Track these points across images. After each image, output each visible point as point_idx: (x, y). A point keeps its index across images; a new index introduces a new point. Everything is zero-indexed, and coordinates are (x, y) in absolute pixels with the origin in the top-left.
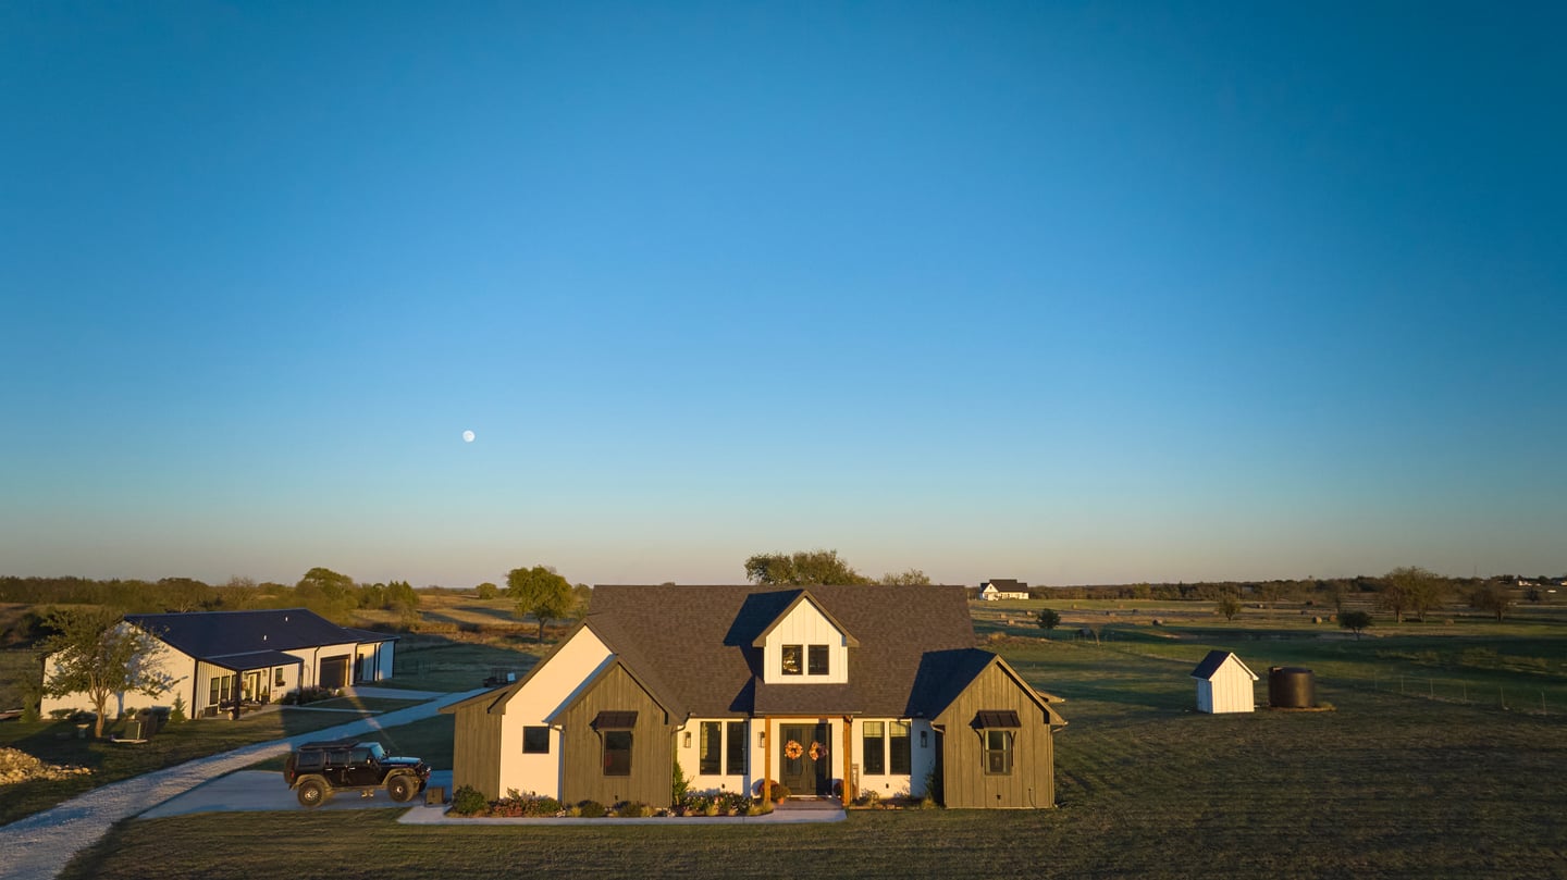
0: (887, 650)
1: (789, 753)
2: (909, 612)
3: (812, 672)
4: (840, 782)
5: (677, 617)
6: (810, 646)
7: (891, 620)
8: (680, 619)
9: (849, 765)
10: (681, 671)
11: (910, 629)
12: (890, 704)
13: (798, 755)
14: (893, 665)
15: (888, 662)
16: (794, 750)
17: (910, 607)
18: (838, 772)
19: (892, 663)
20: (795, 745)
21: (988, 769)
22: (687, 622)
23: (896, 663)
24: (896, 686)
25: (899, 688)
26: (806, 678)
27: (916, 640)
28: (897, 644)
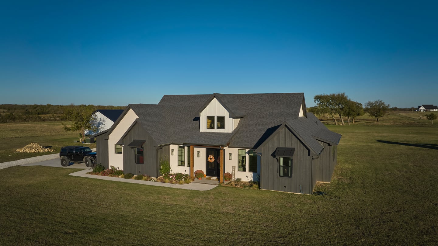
3: (218, 128)
4: (228, 174)
6: (217, 117)
7: (265, 107)
8: (186, 107)
13: (213, 161)
14: (257, 126)
16: (212, 159)
21: (282, 174)
24: (255, 135)
26: (216, 130)
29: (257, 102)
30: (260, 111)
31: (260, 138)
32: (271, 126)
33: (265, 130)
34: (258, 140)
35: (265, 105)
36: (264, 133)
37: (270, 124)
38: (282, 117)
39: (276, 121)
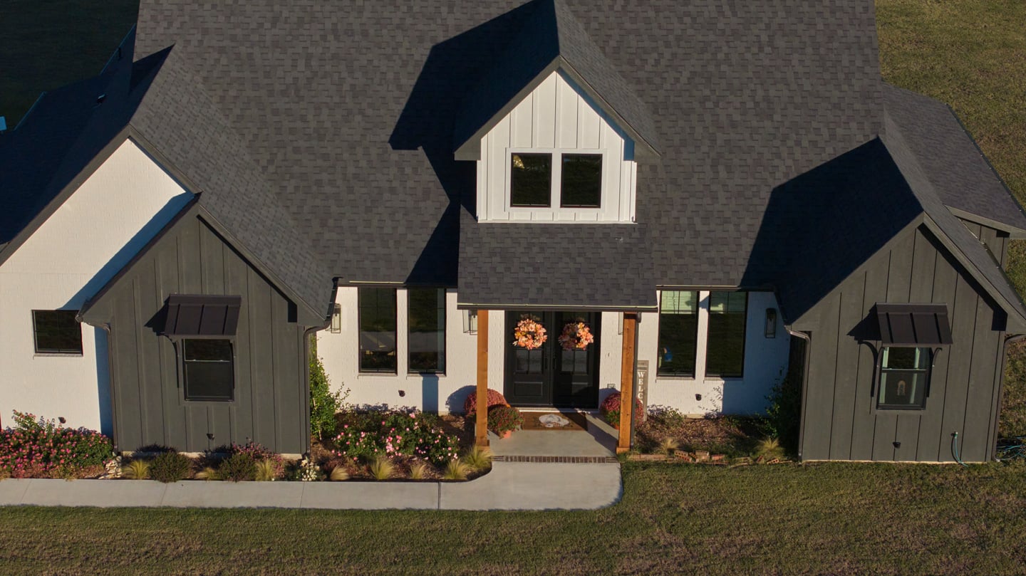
0: (714, 141)
1: (522, 341)
2: (761, 49)
3: (567, 201)
4: (613, 394)
5: (309, 58)
6: (565, 156)
7: (724, 68)
8: (314, 63)
9: (631, 364)
10: (319, 183)
11: (760, 93)
12: (711, 262)
13: (538, 344)
14: (723, 174)
15: (714, 166)
16: (533, 335)
17: (764, 38)
18: (610, 375)
19: (721, 168)
20: (533, 327)
21: (882, 400)
22: (328, 68)
23: (729, 170)
24: (727, 221)
25: (731, 227)
26: (556, 214)
27: (770, 117)
28: (733, 125)
29: (678, 39)
30: (707, 92)
31: (754, 235)
32: (786, 174)
33: (766, 195)
34: (750, 249)
35: (721, 56)
36: (764, 208)
37: (776, 162)
38: (814, 124)
39: (798, 143)
